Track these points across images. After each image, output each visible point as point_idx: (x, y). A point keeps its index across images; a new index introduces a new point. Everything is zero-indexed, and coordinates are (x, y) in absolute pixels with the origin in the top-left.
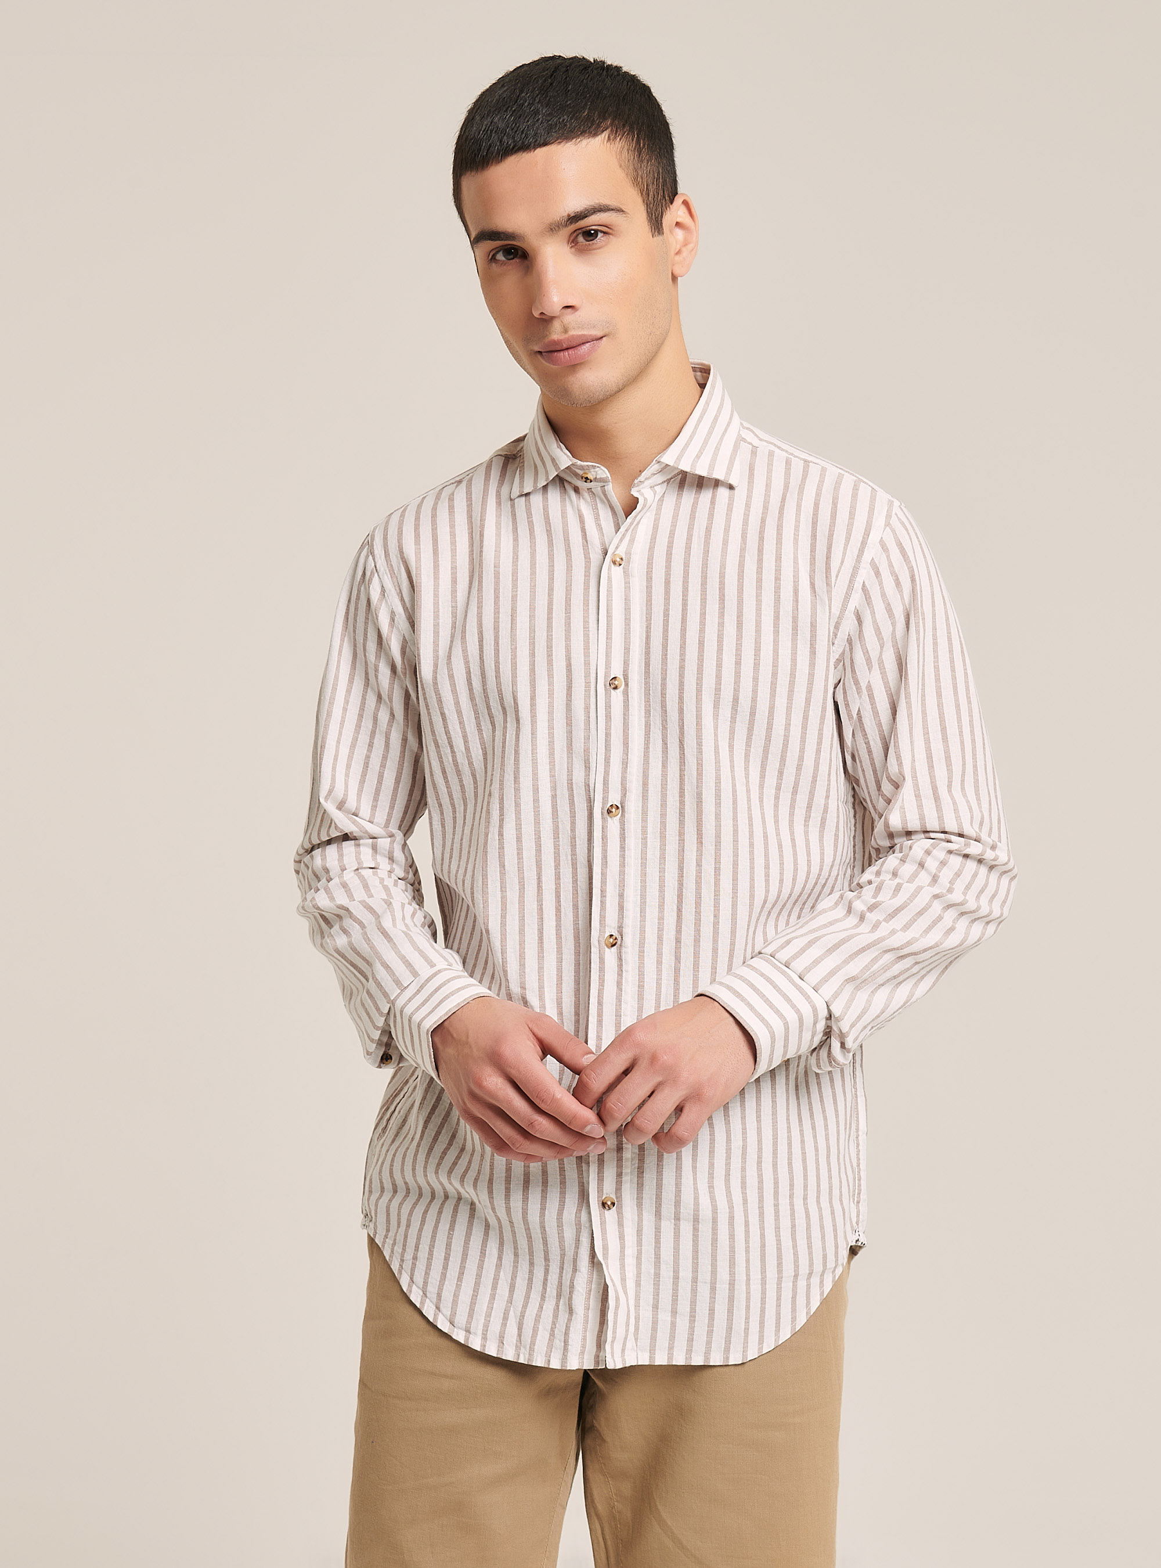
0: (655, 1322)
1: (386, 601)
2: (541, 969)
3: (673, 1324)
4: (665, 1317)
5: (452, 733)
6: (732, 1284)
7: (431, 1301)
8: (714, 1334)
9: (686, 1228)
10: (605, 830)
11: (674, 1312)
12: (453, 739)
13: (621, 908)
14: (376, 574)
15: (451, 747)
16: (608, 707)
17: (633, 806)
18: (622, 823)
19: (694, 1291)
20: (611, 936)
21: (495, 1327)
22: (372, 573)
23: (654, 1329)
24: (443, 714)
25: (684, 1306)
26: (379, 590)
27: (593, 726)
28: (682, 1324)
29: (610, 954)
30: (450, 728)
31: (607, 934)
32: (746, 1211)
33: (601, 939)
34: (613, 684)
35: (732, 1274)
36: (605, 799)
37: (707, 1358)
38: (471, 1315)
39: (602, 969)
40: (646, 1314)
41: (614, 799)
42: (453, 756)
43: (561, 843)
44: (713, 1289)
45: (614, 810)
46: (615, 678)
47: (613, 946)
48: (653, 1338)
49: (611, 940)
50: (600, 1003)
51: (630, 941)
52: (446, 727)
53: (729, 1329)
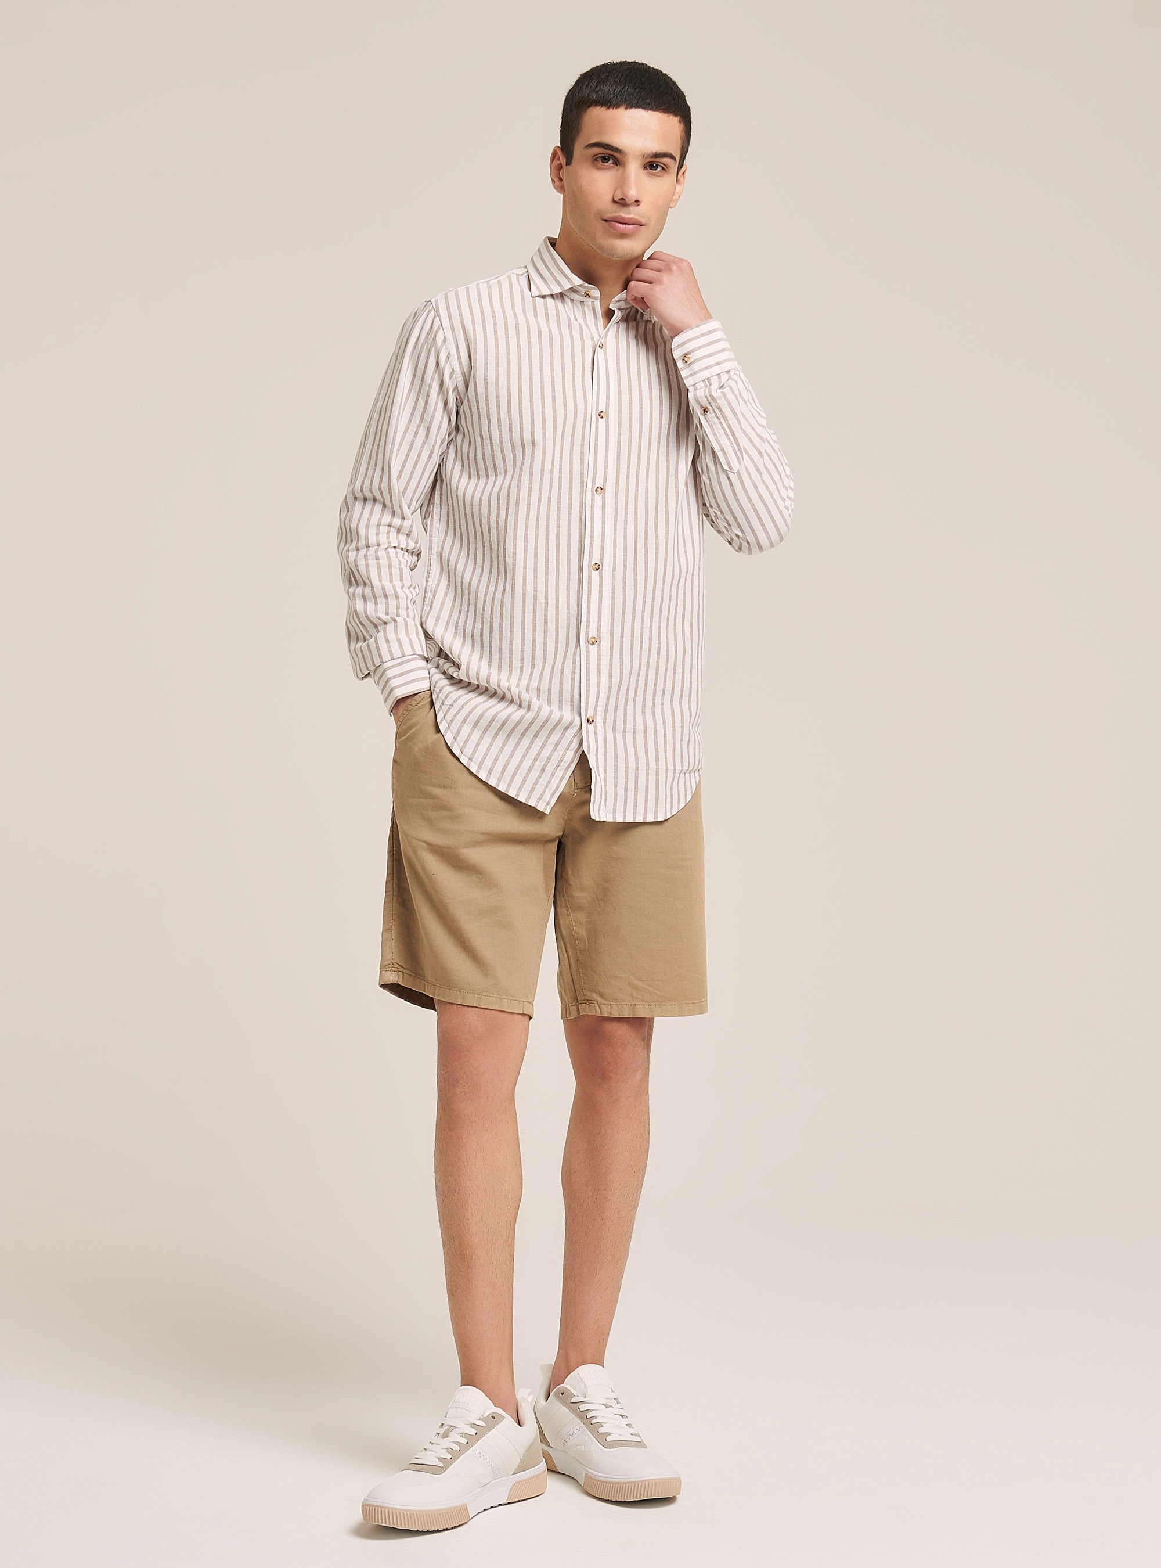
0: (616, 795)
1: (446, 345)
2: (546, 580)
3: (626, 796)
4: (621, 792)
5: (492, 431)
6: (657, 771)
7: (452, 733)
8: (648, 802)
9: (629, 737)
10: (593, 501)
11: (626, 789)
12: (493, 436)
13: (602, 548)
14: (441, 328)
15: (491, 440)
16: (597, 428)
17: (610, 489)
18: (604, 498)
19: (637, 776)
20: (596, 564)
21: (488, 763)
22: (438, 329)
23: (615, 799)
24: (489, 419)
25: (631, 786)
26: (442, 338)
27: (587, 438)
28: (631, 795)
29: (595, 574)
30: (492, 428)
31: (593, 563)
32: (665, 728)
33: (590, 565)
34: (601, 415)
35: (658, 765)
36: (593, 483)
37: (645, 817)
38: (475, 750)
39: (590, 583)
40: (611, 791)
41: (599, 483)
42: (491, 446)
43: (561, 506)
44: (647, 774)
45: (599, 490)
46: (602, 412)
47: (597, 569)
48: (615, 805)
49: (596, 566)
50: (589, 602)
51: (607, 567)
52: (489, 427)
53: (657, 799)
